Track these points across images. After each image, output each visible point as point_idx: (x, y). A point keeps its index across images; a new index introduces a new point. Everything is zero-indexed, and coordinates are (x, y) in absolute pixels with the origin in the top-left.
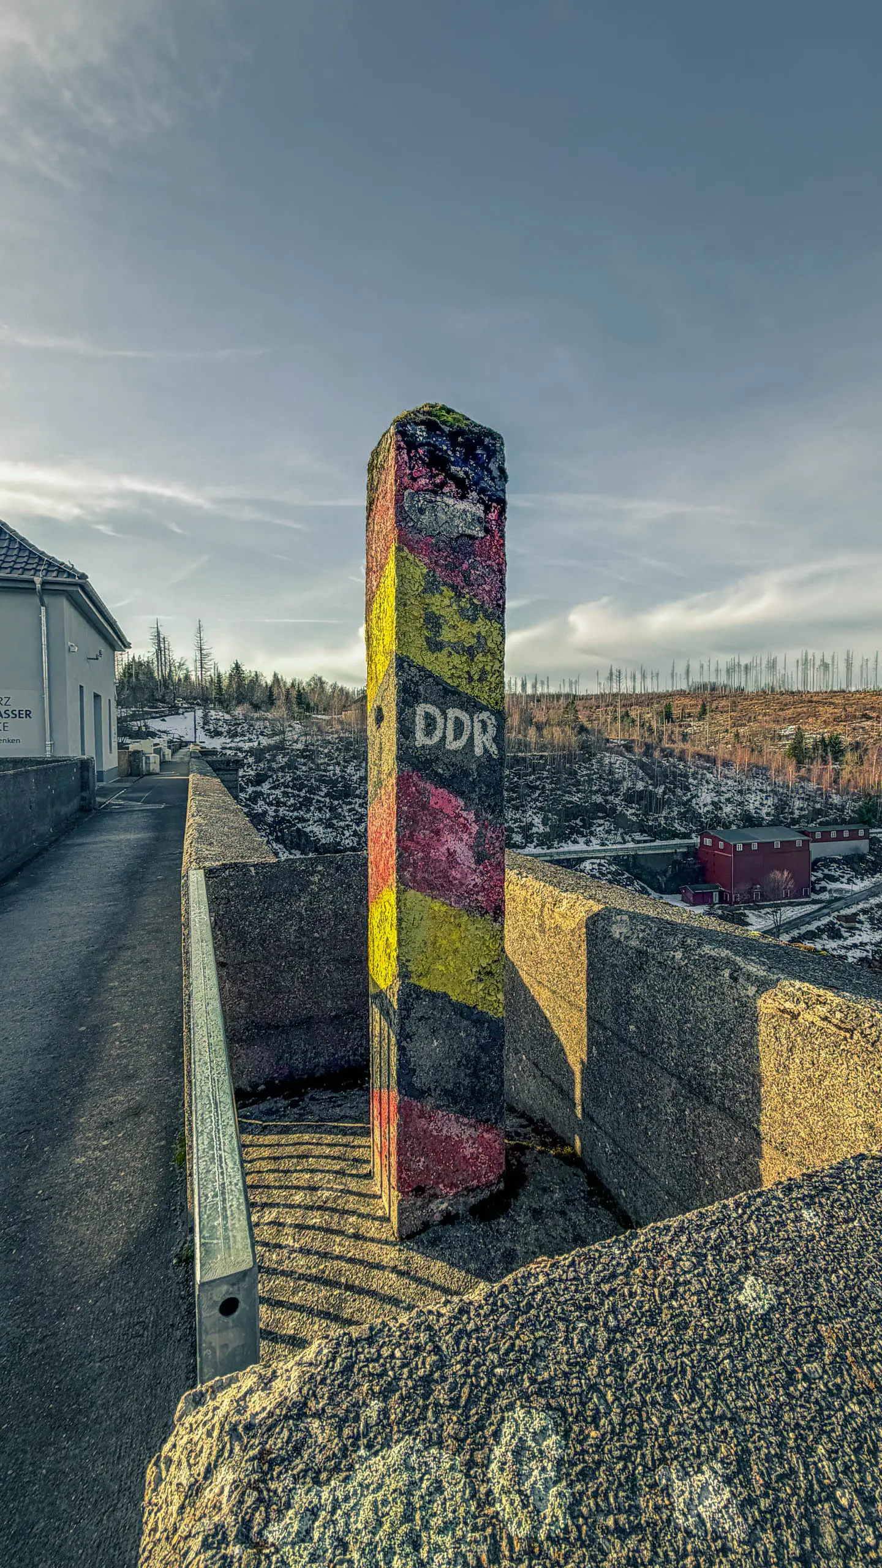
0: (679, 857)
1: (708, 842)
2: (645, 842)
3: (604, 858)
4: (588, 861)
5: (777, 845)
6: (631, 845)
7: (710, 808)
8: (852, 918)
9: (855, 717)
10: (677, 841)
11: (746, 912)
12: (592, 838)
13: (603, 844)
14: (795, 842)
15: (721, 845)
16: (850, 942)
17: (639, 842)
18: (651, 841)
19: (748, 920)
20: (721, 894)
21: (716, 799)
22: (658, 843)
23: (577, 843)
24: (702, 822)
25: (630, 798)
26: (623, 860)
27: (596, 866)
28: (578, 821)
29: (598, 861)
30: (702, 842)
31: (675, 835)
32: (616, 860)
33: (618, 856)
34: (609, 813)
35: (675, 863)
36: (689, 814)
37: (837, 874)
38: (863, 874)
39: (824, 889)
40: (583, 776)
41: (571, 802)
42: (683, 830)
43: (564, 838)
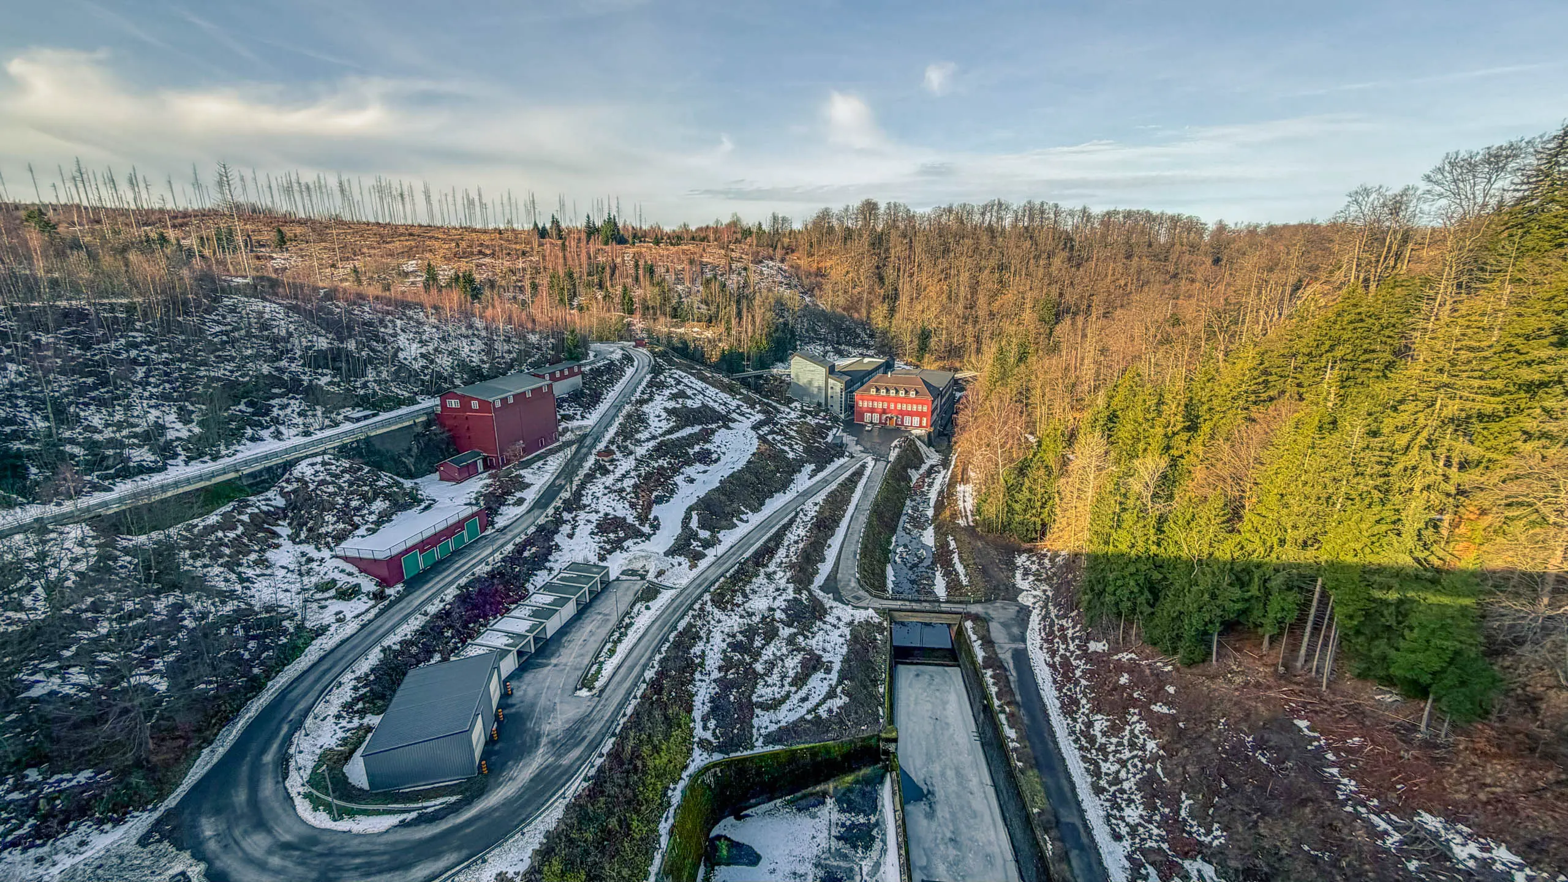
0: (419, 429)
1: (454, 403)
2: (366, 417)
3: (324, 453)
4: (304, 463)
5: (529, 395)
6: (348, 426)
7: (422, 362)
8: (608, 452)
9: (472, 253)
10: (404, 410)
11: (522, 472)
12: (282, 429)
13: (307, 434)
14: (541, 388)
15: (475, 405)
16: (618, 474)
17: (358, 420)
18: (374, 415)
19: (526, 480)
20: (485, 460)
21: (423, 350)
22: (383, 416)
23: (262, 440)
24: (423, 381)
25: (317, 360)
26: (353, 449)
27: (318, 467)
28: (242, 407)
29: (319, 459)
30: (443, 405)
31: (399, 403)
32: (343, 451)
33: (344, 446)
34: (294, 387)
35: (417, 436)
36: (404, 375)
37: (571, 412)
38: (588, 408)
39: (566, 430)
40: (216, 335)
41: (218, 379)
42: (406, 394)
43: (234, 436)
